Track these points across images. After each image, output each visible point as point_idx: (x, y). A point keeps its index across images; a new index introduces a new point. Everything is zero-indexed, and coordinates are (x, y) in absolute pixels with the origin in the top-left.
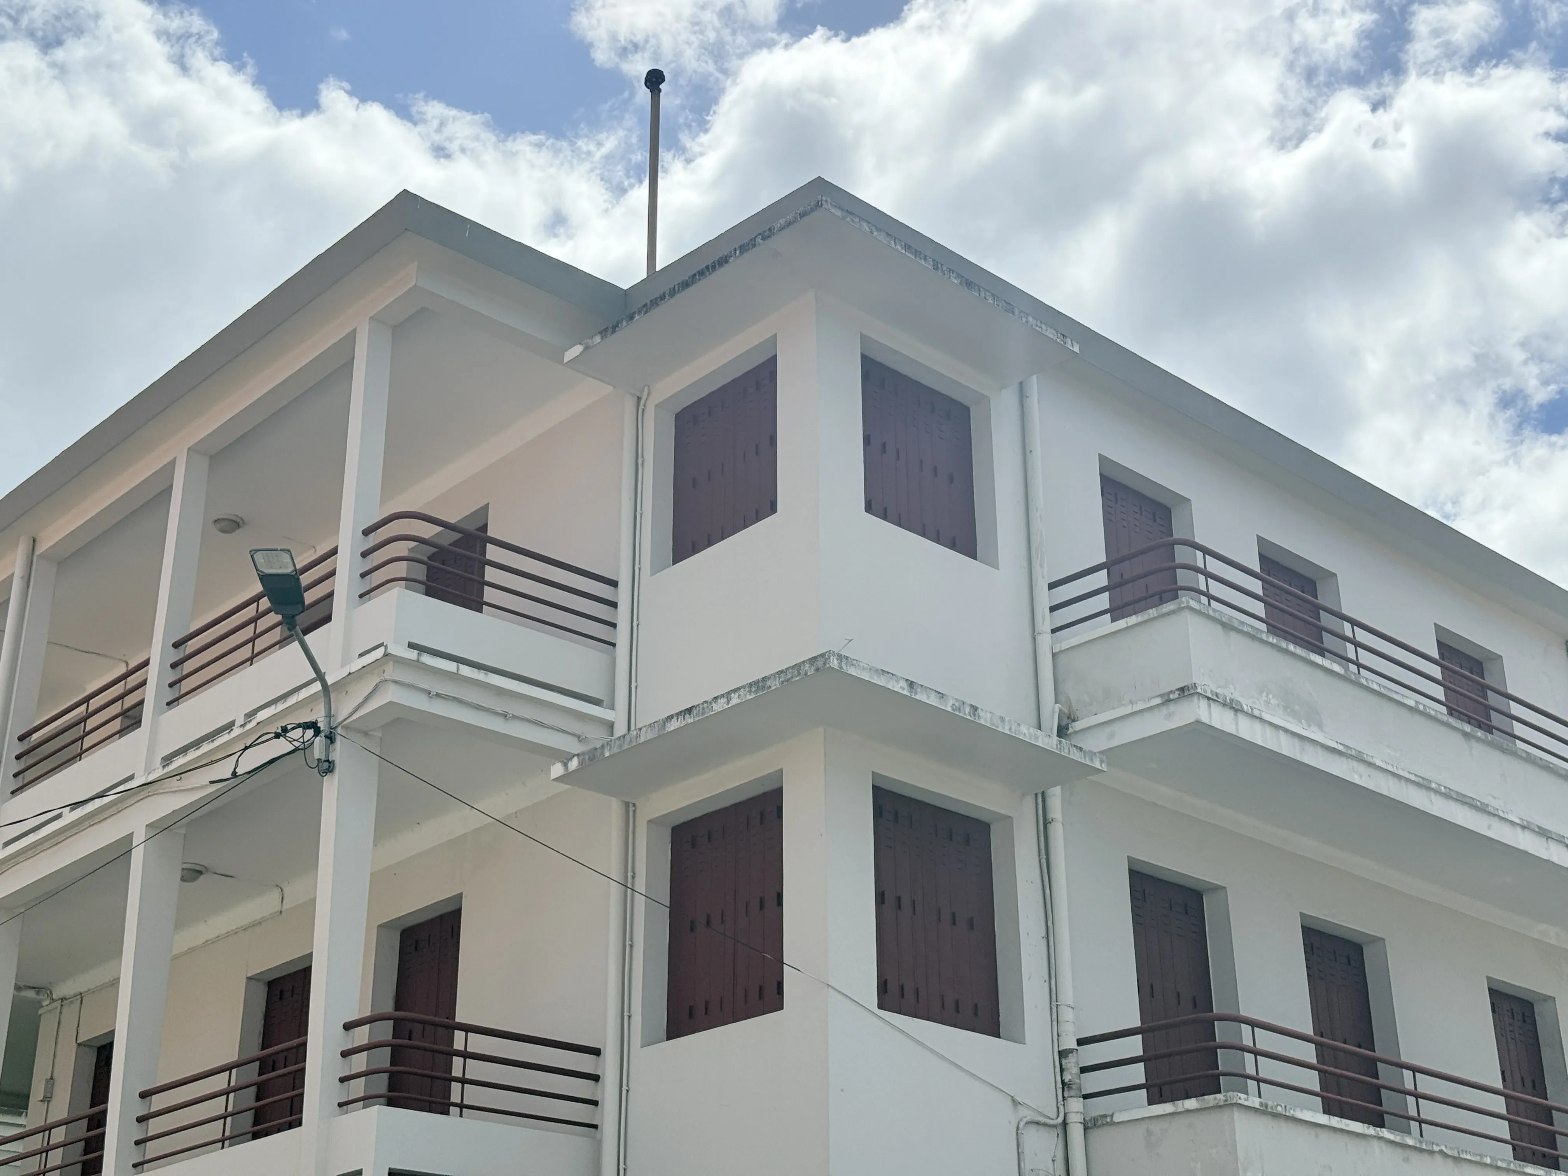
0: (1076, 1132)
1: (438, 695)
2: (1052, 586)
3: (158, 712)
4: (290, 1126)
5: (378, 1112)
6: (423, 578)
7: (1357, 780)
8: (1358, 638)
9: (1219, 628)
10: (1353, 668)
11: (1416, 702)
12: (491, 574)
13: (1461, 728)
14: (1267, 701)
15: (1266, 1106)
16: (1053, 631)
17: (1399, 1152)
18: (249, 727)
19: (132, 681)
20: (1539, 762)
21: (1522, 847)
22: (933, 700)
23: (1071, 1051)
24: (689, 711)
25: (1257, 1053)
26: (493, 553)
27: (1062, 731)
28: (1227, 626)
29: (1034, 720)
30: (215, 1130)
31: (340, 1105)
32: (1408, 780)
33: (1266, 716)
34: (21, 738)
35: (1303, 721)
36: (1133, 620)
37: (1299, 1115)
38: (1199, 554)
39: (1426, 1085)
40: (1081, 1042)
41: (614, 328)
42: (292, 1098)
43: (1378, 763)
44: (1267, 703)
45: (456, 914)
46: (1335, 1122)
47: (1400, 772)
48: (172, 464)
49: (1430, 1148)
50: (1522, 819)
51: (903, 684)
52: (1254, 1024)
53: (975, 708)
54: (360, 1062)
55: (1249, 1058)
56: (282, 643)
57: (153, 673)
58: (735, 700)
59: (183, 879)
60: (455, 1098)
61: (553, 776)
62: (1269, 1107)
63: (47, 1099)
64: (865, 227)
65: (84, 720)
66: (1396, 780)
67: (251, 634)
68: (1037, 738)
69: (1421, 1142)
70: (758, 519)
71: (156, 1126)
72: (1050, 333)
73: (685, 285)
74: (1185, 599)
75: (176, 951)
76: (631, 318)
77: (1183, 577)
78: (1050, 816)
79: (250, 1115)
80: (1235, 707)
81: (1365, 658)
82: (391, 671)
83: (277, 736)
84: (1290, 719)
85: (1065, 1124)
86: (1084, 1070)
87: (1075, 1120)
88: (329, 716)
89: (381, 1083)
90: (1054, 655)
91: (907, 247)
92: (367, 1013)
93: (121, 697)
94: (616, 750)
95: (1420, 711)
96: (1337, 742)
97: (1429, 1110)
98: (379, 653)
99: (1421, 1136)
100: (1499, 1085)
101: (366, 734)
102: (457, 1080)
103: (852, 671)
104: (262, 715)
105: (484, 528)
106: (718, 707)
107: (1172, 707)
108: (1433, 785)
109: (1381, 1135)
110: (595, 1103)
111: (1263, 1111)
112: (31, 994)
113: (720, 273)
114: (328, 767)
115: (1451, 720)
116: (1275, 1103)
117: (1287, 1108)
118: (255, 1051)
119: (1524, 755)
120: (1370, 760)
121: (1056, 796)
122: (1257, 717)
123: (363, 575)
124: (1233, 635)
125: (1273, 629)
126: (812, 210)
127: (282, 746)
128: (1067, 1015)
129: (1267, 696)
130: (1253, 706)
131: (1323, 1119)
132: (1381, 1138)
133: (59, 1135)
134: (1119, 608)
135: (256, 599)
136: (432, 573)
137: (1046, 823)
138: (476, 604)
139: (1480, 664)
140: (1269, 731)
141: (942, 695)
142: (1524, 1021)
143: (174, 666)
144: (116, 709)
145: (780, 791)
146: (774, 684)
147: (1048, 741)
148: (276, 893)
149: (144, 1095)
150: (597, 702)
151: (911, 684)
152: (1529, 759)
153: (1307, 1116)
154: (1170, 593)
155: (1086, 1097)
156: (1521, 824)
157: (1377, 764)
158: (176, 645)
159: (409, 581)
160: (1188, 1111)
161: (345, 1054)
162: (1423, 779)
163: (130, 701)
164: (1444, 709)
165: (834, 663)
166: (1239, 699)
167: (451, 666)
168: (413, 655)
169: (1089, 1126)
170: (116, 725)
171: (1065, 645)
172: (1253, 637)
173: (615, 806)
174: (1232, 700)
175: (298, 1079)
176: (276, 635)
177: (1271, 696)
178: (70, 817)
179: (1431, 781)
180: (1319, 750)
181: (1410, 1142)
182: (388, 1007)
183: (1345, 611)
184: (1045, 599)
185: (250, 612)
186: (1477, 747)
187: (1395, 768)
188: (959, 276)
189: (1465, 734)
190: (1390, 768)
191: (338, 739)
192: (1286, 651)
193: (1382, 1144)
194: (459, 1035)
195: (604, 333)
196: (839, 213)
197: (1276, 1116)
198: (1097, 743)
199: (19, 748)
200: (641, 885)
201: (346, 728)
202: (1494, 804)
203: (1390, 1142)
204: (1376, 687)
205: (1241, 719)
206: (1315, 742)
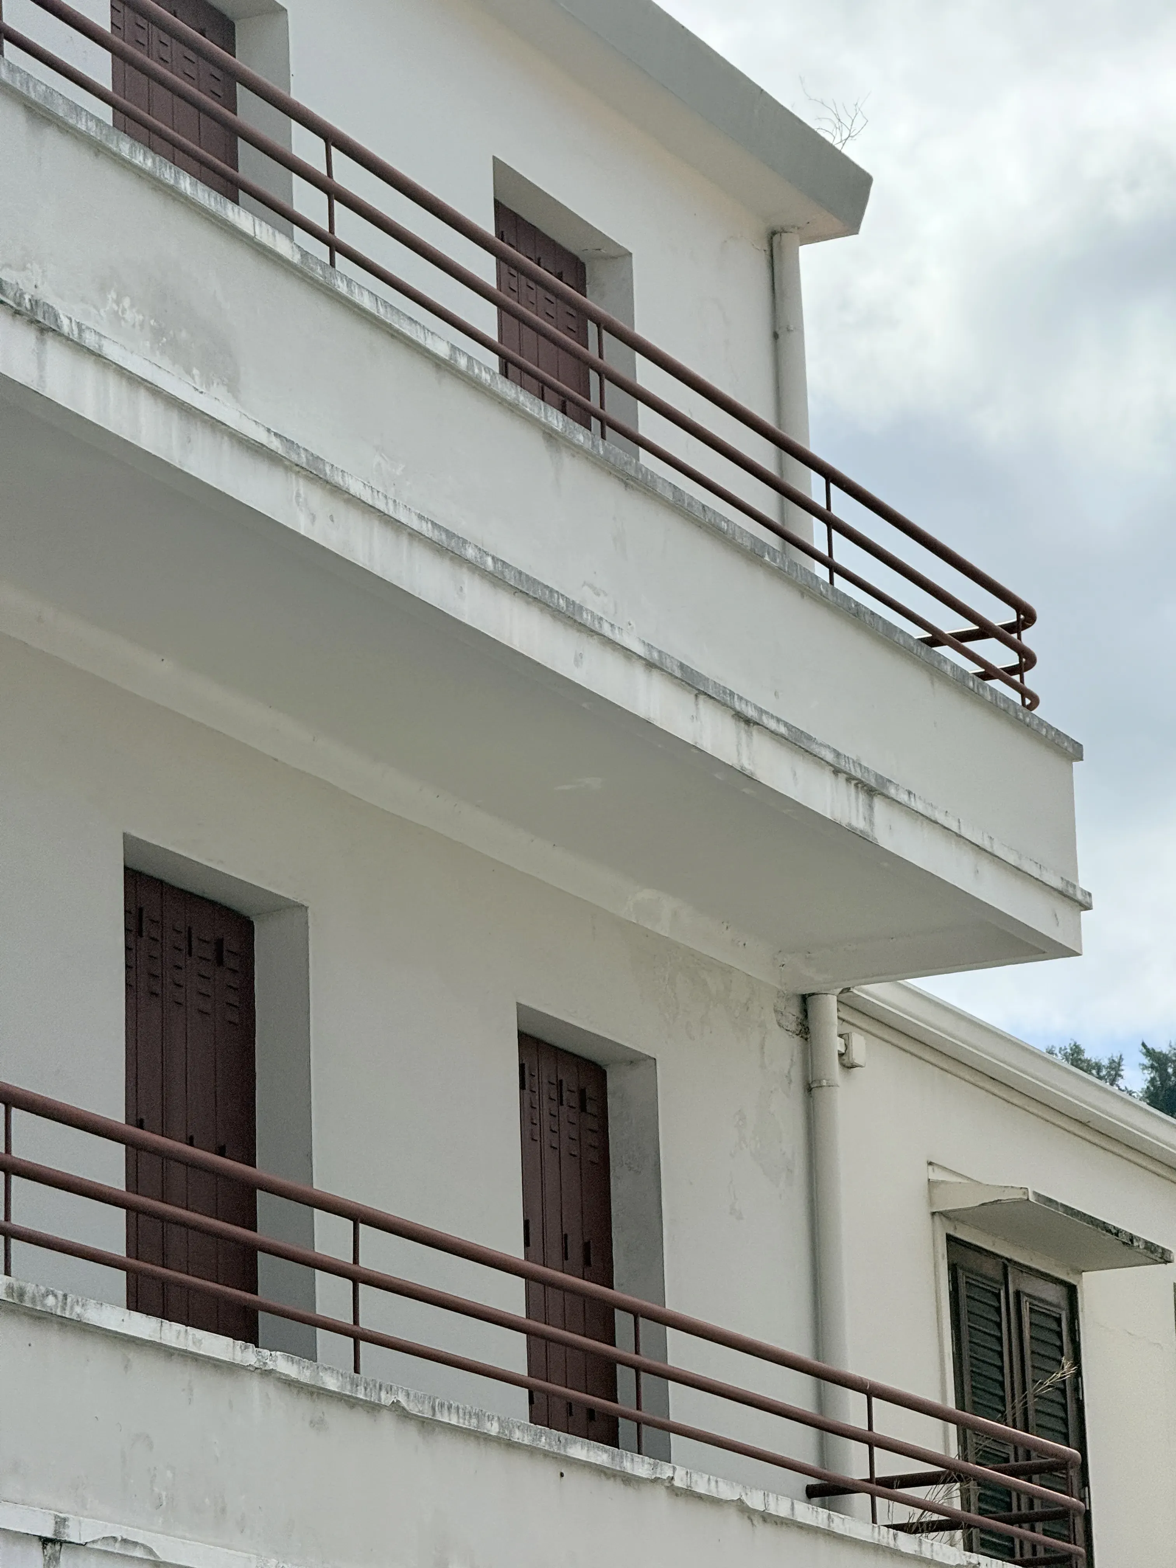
7: (302, 525)
8: (338, 179)
9: (20, 116)
11: (453, 348)
13: (543, 420)
14: (116, 313)
15: (21, 1294)
17: (304, 1406)
20: (699, 513)
21: (641, 711)
25: (11, 1169)
28: (39, 114)
32: (415, 535)
33: (112, 352)
35: (195, 371)
37: (93, 1316)
39: (379, 1251)
43: (356, 488)
44: (117, 317)
47: (402, 516)
49: (374, 1398)
50: (650, 647)
52: (8, 1099)
62: (26, 1298)
66: (389, 535)
69: (355, 1384)
80: (40, 321)
84: (165, 363)
95: (459, 371)
96: (269, 430)
99: (357, 1370)
100: (515, 1250)
108: (470, 553)
109: (271, 1365)
111: (13, 1306)
115: (510, 392)
116: (43, 1289)
117: (69, 1300)
119: (669, 495)
120: (338, 479)
122: (91, 352)
124: (51, 136)
129: (118, 302)
130: (86, 323)
132: (266, 1373)
142: (583, 1108)
153: (109, 1318)
156: (648, 658)
157: (352, 492)
162: (450, 535)
164: (493, 361)
166: (52, 300)
172: (99, 149)
174: (35, 303)
177: (126, 302)
179: (465, 542)
181: (332, 1383)
186: (572, 469)
187: (391, 503)
189: (550, 436)
190: (380, 505)
192: (173, 194)
193: (271, 1389)
197: (41, 1317)
202: (594, 606)
203: (290, 1383)
204: (366, 302)
205: (54, 351)
206: (215, 425)
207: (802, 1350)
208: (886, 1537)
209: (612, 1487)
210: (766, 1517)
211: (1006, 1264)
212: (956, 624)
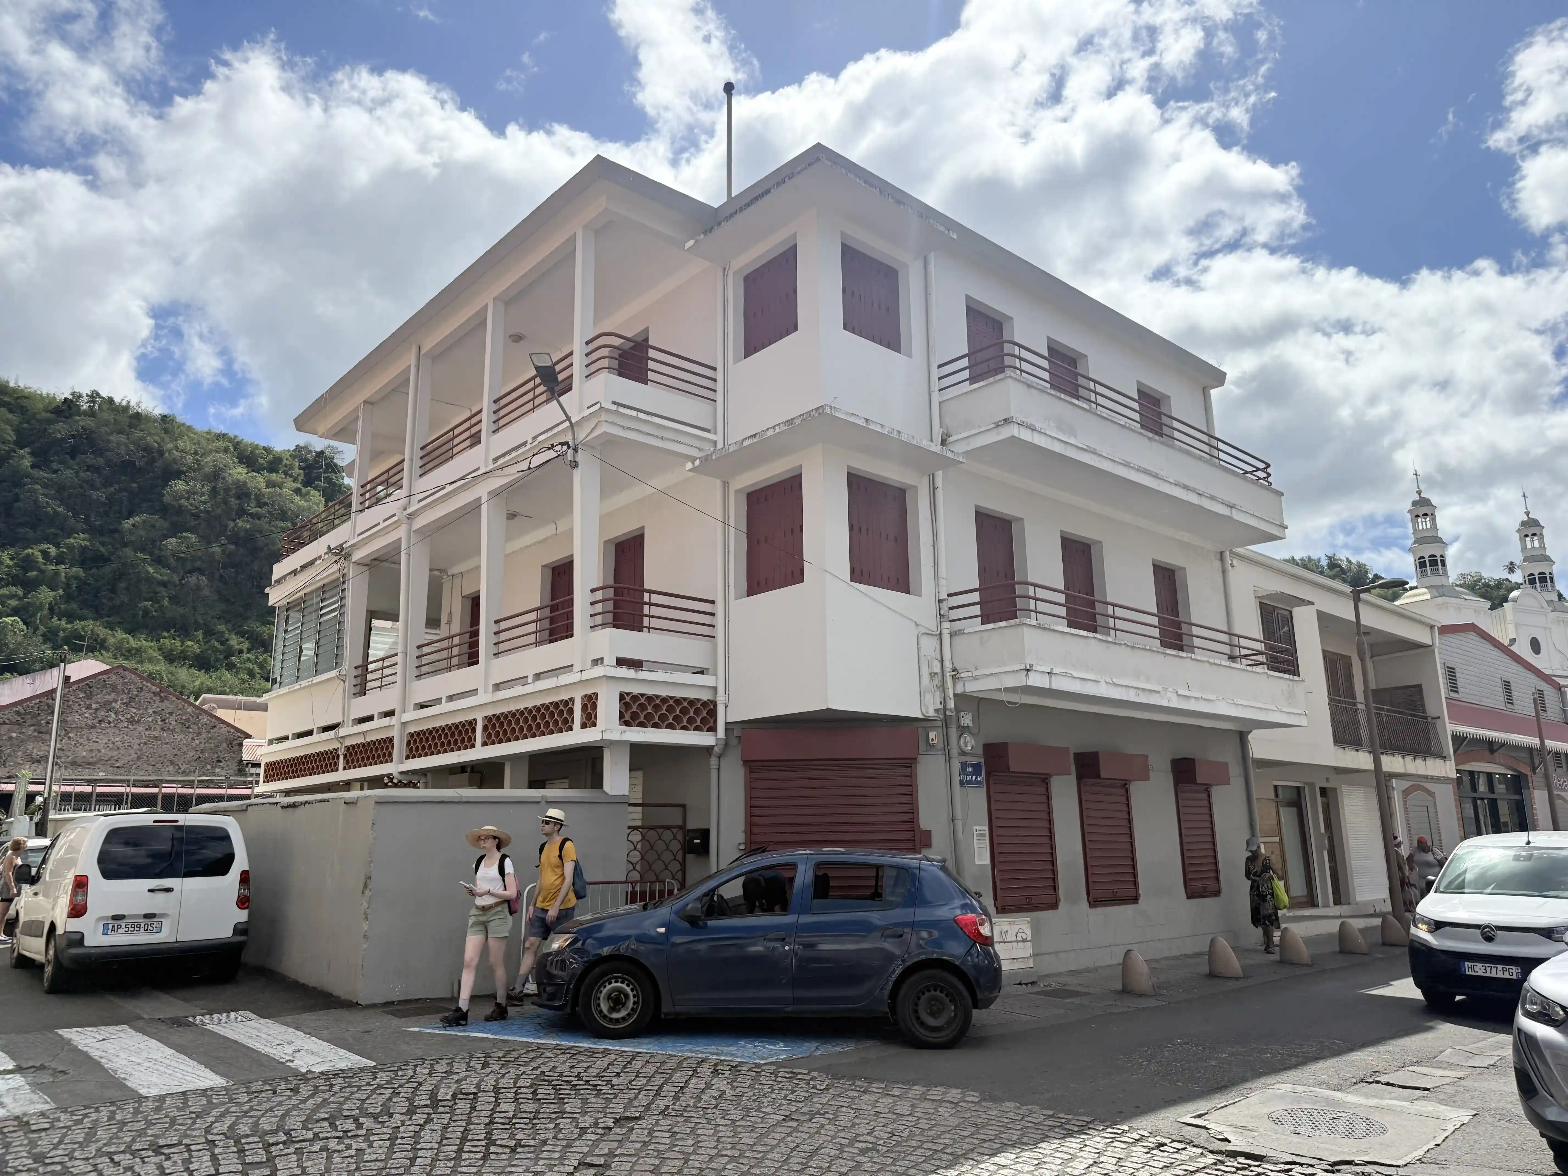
0: (946, 638)
1: (628, 428)
2: (940, 366)
3: (487, 438)
4: (567, 637)
5: (610, 631)
6: (617, 367)
7: (1092, 463)
8: (1097, 390)
9: (1026, 387)
10: (1094, 406)
11: (1125, 422)
12: (651, 365)
13: (1147, 435)
15: (1041, 624)
16: (940, 390)
17: (1104, 644)
18: (534, 444)
19: (474, 420)
20: (1186, 451)
22: (878, 429)
23: (944, 600)
24: (755, 435)
25: (1036, 599)
26: (652, 353)
27: (943, 442)
28: (1029, 386)
29: (929, 438)
30: (532, 638)
31: (591, 627)
32: (1119, 463)
33: (1048, 433)
34: (422, 448)
35: (1067, 434)
36: (981, 384)
37: (1056, 628)
38: (1017, 348)
39: (1119, 612)
40: (949, 595)
41: (711, 230)
42: (567, 624)
43: (1104, 454)
44: (1049, 425)
45: (642, 536)
46: (1073, 631)
47: (1115, 459)
48: (486, 306)
49: (1120, 642)
50: (1175, 481)
51: (863, 421)
52: (1035, 586)
53: (899, 432)
54: (599, 608)
55: (1032, 602)
56: (547, 401)
57: (484, 416)
58: (778, 430)
59: (508, 518)
60: (646, 623)
61: (687, 469)
63: (449, 622)
64: (844, 171)
65: (453, 439)
66: (1113, 463)
67: (532, 397)
68: (930, 446)
69: (1115, 640)
70: (788, 334)
71: (503, 636)
72: (942, 228)
73: (748, 205)
74: (1009, 372)
75: (507, 553)
76: (720, 224)
77: (1008, 360)
78: (936, 486)
79: (547, 632)
80: (1032, 429)
81: (1100, 400)
82: (603, 416)
83: (549, 449)
84: (1060, 433)
85: (941, 634)
86: (950, 609)
87: (946, 632)
88: (574, 439)
89: (610, 618)
90: (940, 403)
91: (866, 182)
92: (601, 585)
93: (469, 429)
94: (718, 455)
95: (1127, 427)
96: (1083, 444)
97: (1120, 624)
98: (597, 407)
99: (1116, 636)
100: (1155, 611)
101: (593, 447)
102: (646, 616)
103: (837, 414)
104: (541, 438)
105: (647, 340)
106: (770, 433)
107: (1000, 429)
108: (1132, 465)
109: (1096, 636)
110: (713, 626)
111: (1039, 627)
112: (437, 573)
113: (767, 198)
114: (575, 464)
115: (1142, 431)
116: (1045, 623)
117: (1050, 625)
118: (548, 602)
119: (1179, 448)
120: (1100, 453)
121: (939, 475)
122: (1043, 433)
123: (587, 366)
124: (1033, 391)
125: (1053, 386)
126: (815, 162)
127: (552, 454)
128: (942, 582)
129: (1049, 422)
130: (1042, 427)
131: (1068, 630)
132: (1096, 638)
133: (456, 640)
134: (974, 377)
135: (533, 378)
136: (621, 365)
137: (934, 489)
138: (645, 381)
139: (1158, 401)
140: (1049, 440)
141: (882, 426)
142: (1169, 580)
143: (495, 412)
144: (467, 434)
145: (801, 475)
146: (798, 421)
147: (936, 448)
148: (553, 526)
149: (497, 622)
150: (708, 431)
151: (867, 420)
152: (1181, 450)
153: (1060, 628)
154: (1001, 369)
155: (951, 621)
156: (1175, 483)
158: (495, 402)
159: (610, 368)
160: (1002, 627)
161: (592, 604)
163: (474, 430)
164: (1139, 426)
165: (828, 410)
166: (1034, 423)
167: (634, 413)
168: (614, 407)
169: (952, 635)
170: (468, 443)
171: (946, 398)
172: (1043, 391)
173: (718, 483)
174: (1031, 424)
175: (570, 616)
176: (544, 397)
177: (1051, 422)
178: (449, 488)
179: (1130, 463)
180: (1074, 449)
181: (1110, 640)
182: (611, 582)
183: (1091, 376)
184: (936, 373)
185: (531, 385)
186: (1155, 444)
187: (1113, 457)
188: (893, 197)
189: (1149, 439)
190: (1110, 457)
191: (580, 450)
192: (1060, 398)
193: (1096, 641)
194: (646, 595)
195: (705, 233)
196: (829, 163)
197: (1045, 629)
198: (960, 448)
199: (421, 453)
200: (732, 522)
201: (584, 445)
202: (1162, 473)
203: (1100, 640)
204: (1105, 415)
205: (1035, 434)
206: (1072, 445)
207: (1225, 629)
208: (1244, 667)
209: (1178, 659)
210: (1214, 664)
211: (1274, 607)
212: (1251, 469)
